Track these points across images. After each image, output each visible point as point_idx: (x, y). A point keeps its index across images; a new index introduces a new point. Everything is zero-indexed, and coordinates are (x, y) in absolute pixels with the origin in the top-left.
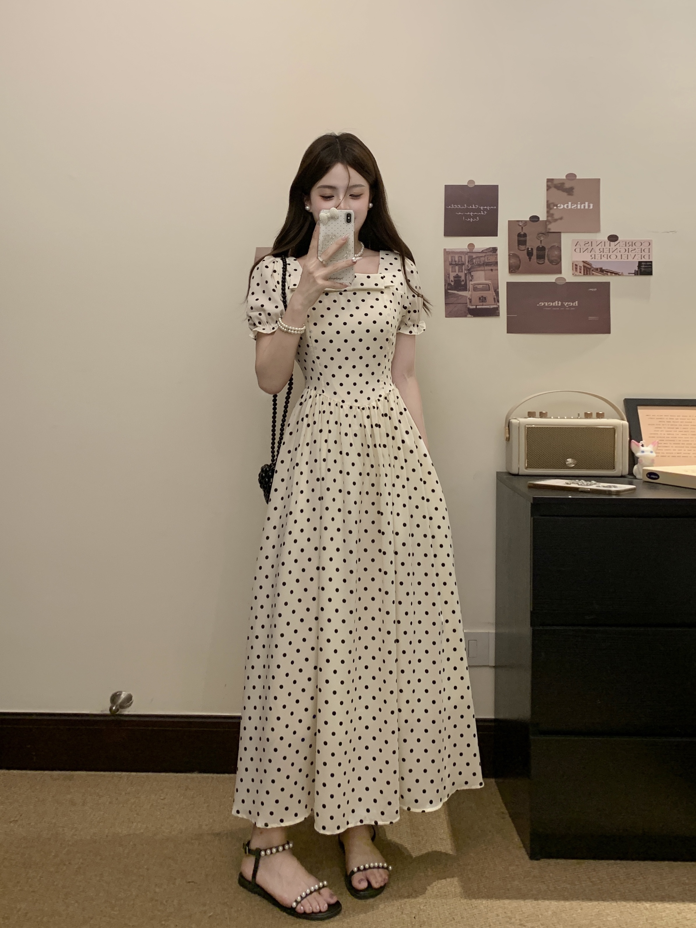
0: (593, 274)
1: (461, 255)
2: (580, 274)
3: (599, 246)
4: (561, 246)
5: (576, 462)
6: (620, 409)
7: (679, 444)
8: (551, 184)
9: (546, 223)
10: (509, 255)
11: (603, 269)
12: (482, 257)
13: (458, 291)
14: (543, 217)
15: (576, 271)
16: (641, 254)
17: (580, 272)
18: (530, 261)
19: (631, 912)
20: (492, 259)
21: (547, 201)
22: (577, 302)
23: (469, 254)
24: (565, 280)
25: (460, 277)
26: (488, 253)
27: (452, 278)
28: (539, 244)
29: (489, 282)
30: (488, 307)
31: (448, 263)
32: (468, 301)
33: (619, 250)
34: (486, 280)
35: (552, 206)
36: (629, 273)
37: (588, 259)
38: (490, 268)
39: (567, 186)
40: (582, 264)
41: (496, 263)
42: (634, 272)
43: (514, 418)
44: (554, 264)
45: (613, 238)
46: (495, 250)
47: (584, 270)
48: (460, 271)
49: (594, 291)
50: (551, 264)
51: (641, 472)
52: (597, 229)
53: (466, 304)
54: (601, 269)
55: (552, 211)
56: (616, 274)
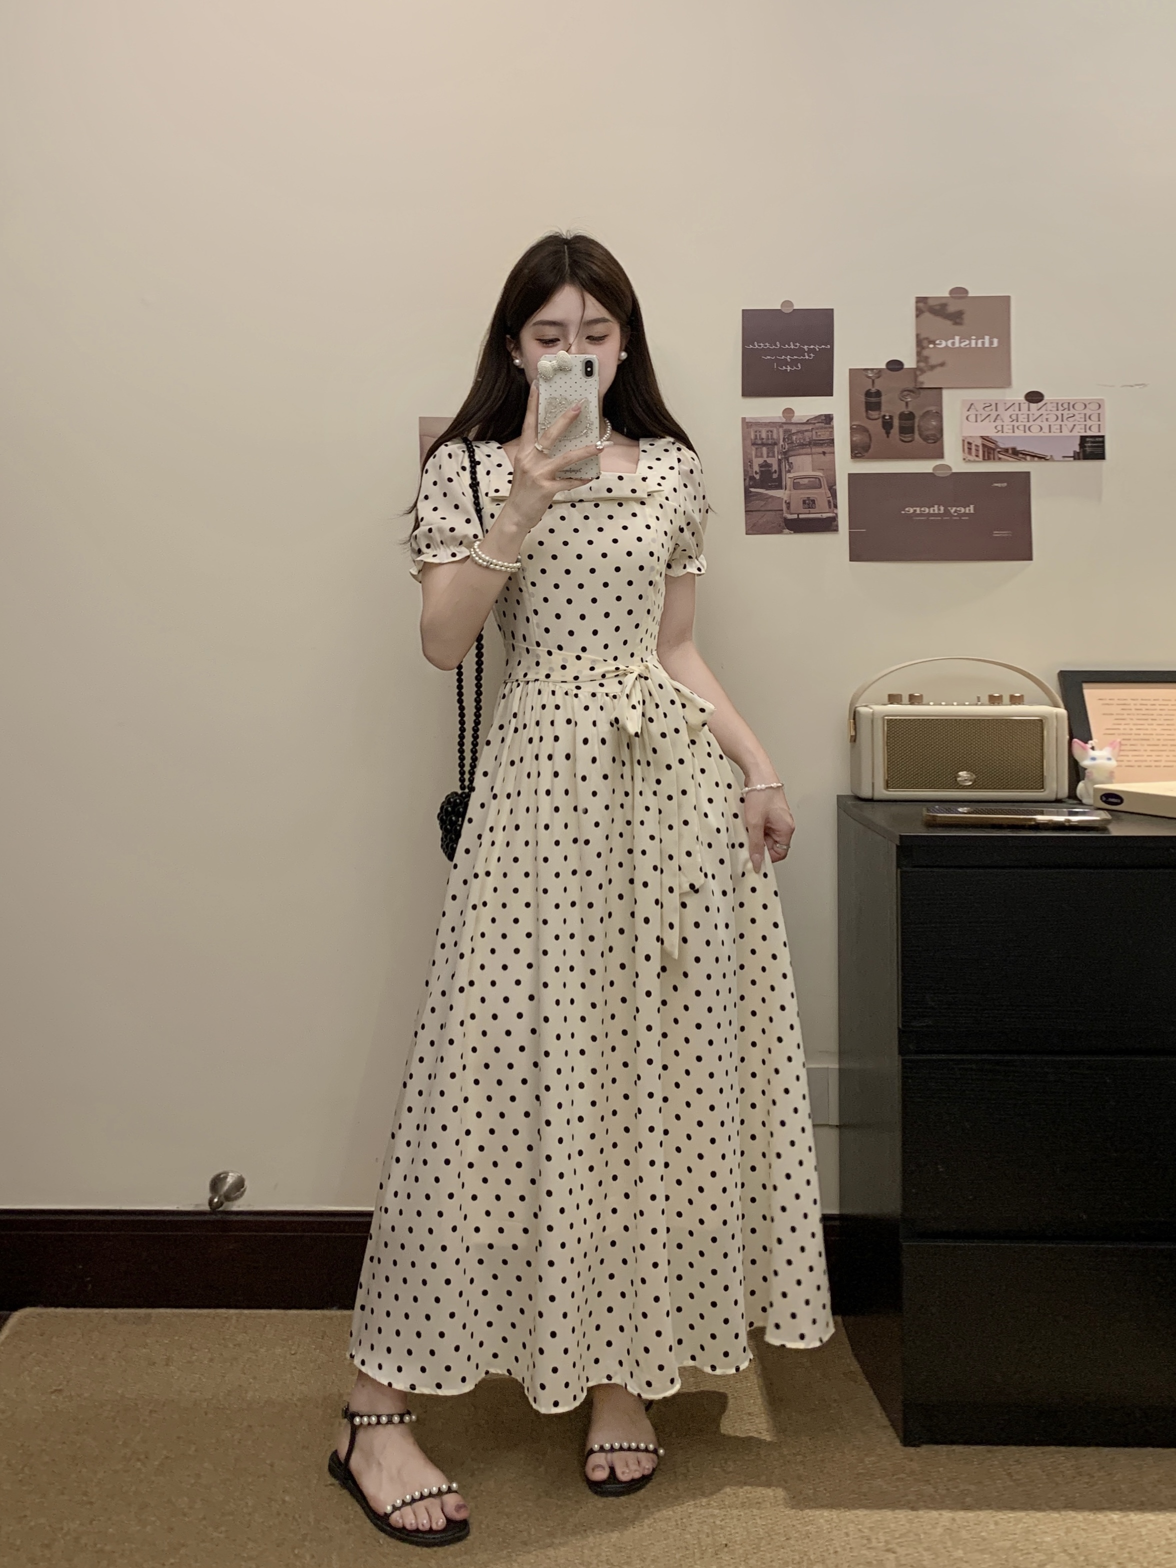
0: (1000, 459)
1: (771, 429)
2: (977, 459)
3: (1010, 412)
4: (941, 410)
5: (974, 776)
6: (1050, 687)
7: (1158, 745)
8: (923, 306)
9: (915, 372)
10: (851, 428)
11: (1019, 449)
12: (806, 431)
13: (767, 489)
14: (910, 362)
15: (970, 453)
16: (1085, 423)
17: (977, 456)
18: (888, 437)
19: (1086, 1528)
20: (824, 435)
21: (918, 335)
22: (972, 506)
23: (785, 427)
24: (949, 468)
25: (770, 466)
26: (817, 425)
27: (756, 468)
28: (903, 409)
29: (819, 474)
30: (819, 516)
31: (749, 442)
32: (784, 507)
33: (1045, 417)
34: (813, 470)
35: (925, 343)
36: (1065, 457)
37: (991, 433)
38: (821, 450)
39: (951, 309)
40: (979, 442)
41: (831, 442)
42: (1072, 455)
43: (864, 704)
44: (930, 441)
45: (1034, 397)
46: (828, 419)
47: (984, 452)
48: (770, 455)
49: (1001, 488)
50: (925, 443)
51: (1091, 792)
52: (1006, 383)
53: (781, 512)
54: (1014, 449)
55: (925, 353)
56: (1040, 458)
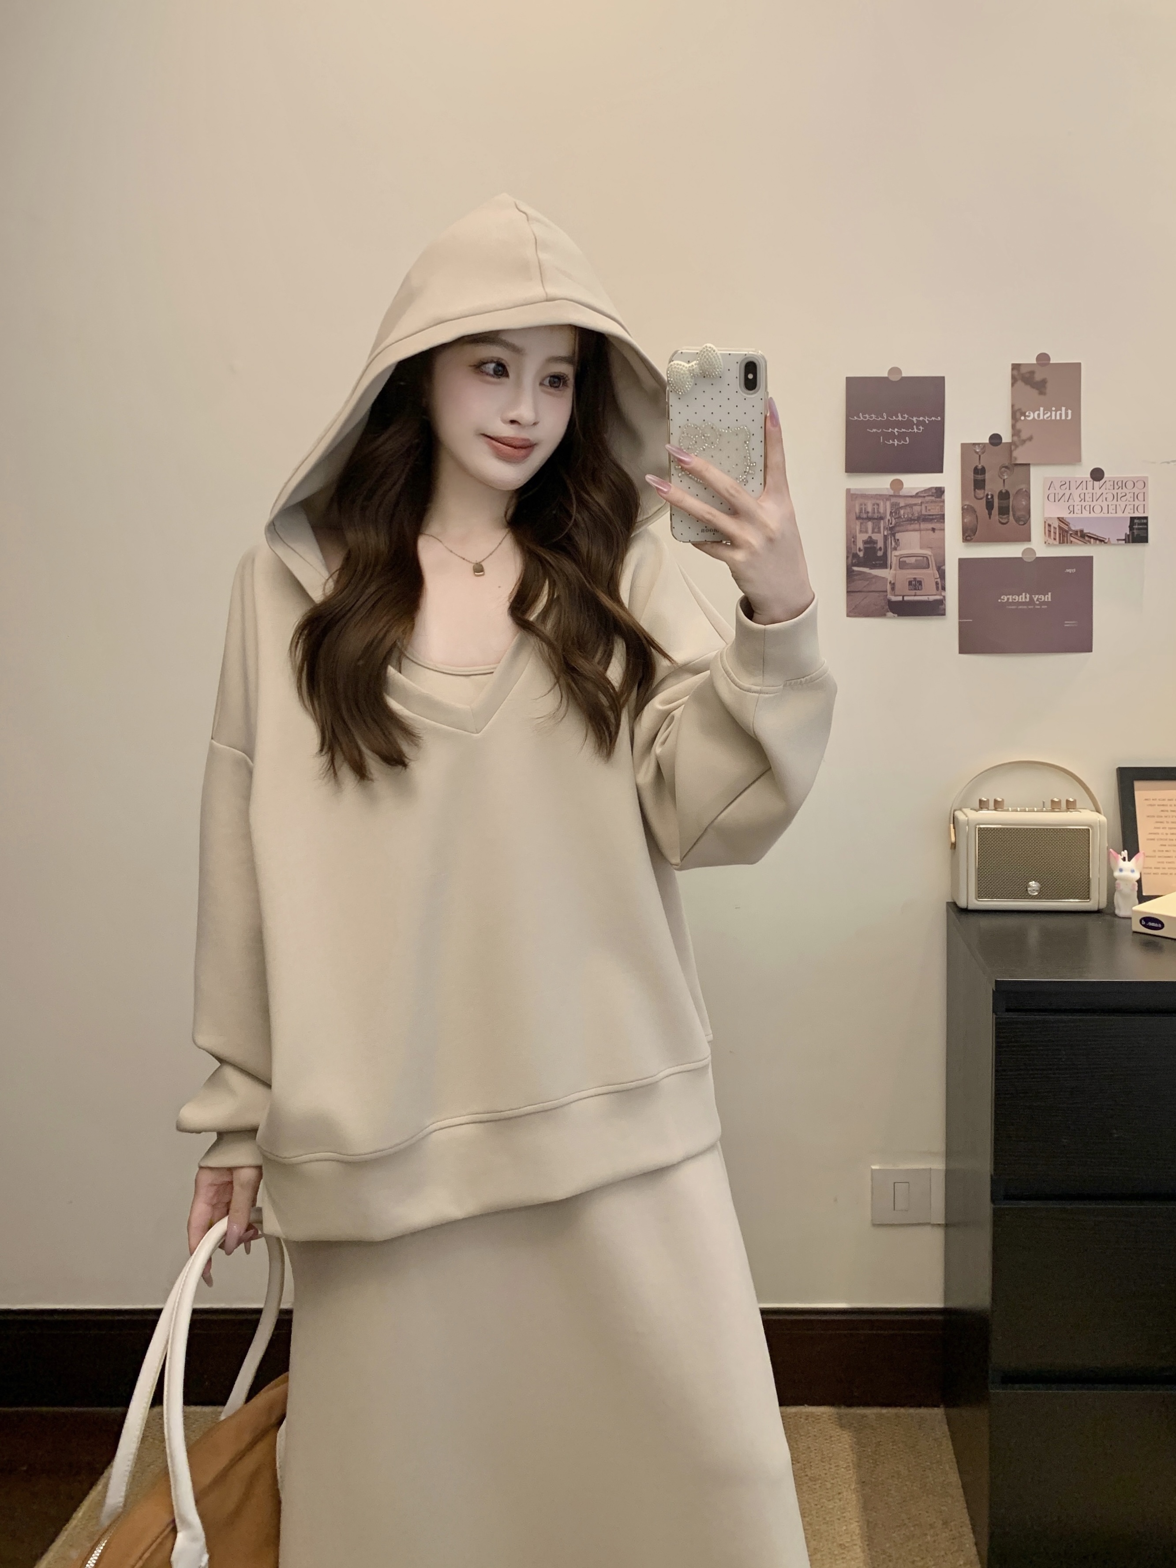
0: (1071, 542)
1: (878, 501)
2: (1055, 542)
3: (1080, 490)
4: (1029, 490)
5: (1040, 886)
8: (1018, 373)
9: (1010, 444)
10: (962, 508)
11: (1084, 531)
12: (915, 505)
13: (870, 568)
14: (1006, 436)
15: (1049, 535)
16: (1134, 503)
17: (1054, 539)
18: (990, 518)
20: (934, 510)
21: (1012, 407)
22: (1050, 594)
24: (1034, 552)
25: (876, 542)
26: (928, 497)
27: (860, 545)
28: (1001, 487)
29: (928, 552)
30: (925, 598)
31: (853, 517)
32: (889, 587)
33: (1104, 496)
34: (921, 548)
35: (1018, 414)
36: (1118, 540)
37: (1065, 514)
38: (930, 526)
39: (1038, 377)
40: (1056, 524)
42: (1124, 538)
43: (961, 809)
44: (1021, 523)
45: (1097, 474)
46: (940, 491)
47: (1059, 534)
49: (1072, 573)
50: (1017, 524)
52: (1076, 460)
53: (885, 594)
54: (1082, 531)
55: (1019, 426)
56: (1101, 541)
